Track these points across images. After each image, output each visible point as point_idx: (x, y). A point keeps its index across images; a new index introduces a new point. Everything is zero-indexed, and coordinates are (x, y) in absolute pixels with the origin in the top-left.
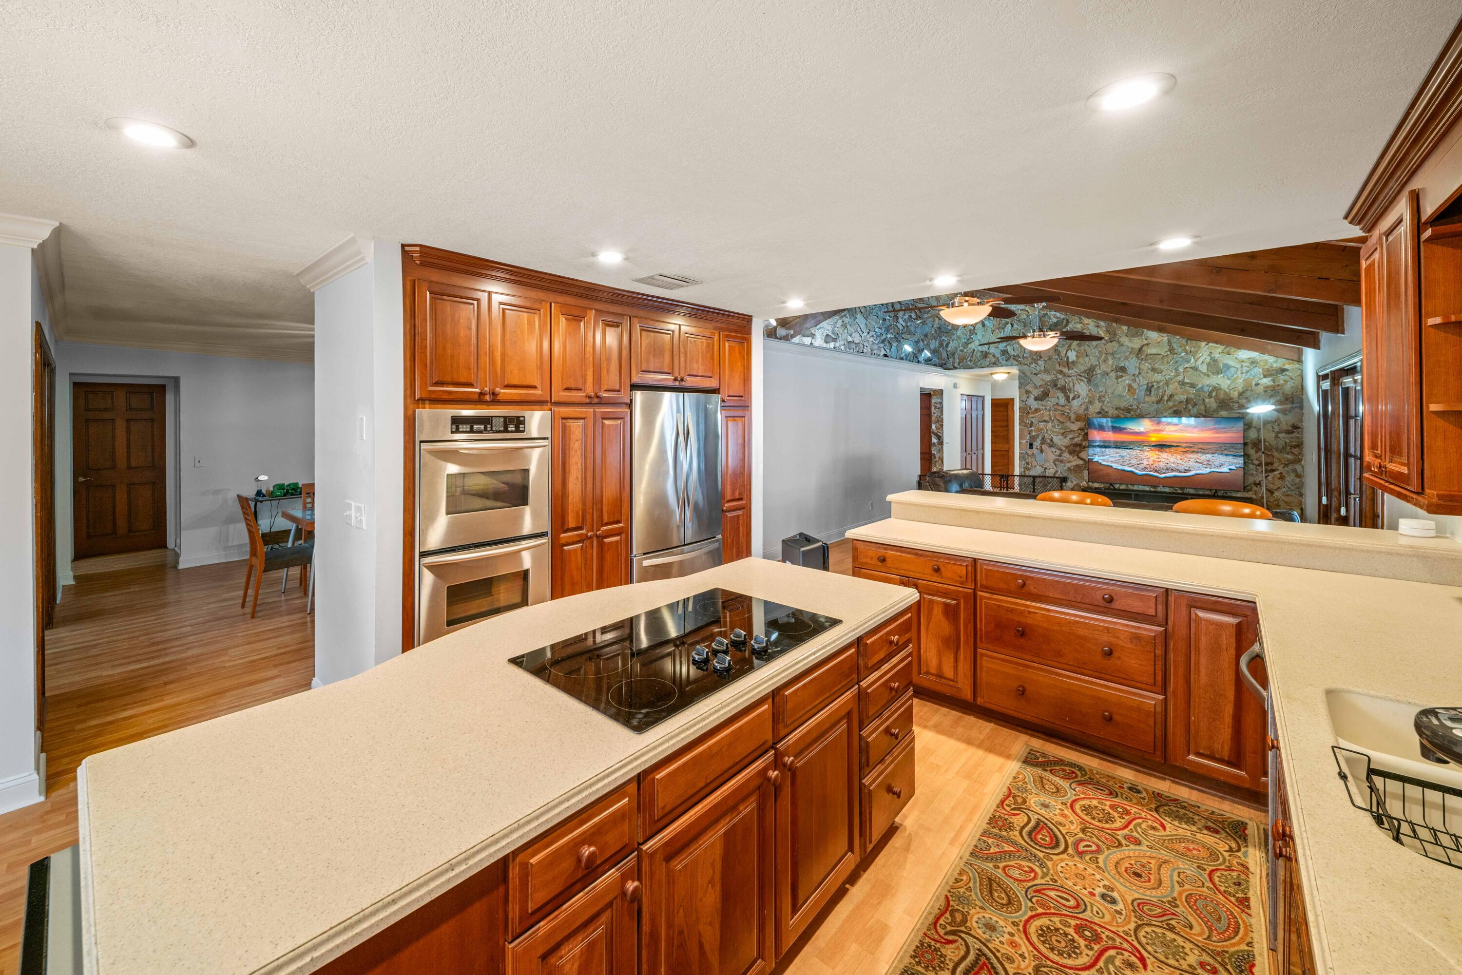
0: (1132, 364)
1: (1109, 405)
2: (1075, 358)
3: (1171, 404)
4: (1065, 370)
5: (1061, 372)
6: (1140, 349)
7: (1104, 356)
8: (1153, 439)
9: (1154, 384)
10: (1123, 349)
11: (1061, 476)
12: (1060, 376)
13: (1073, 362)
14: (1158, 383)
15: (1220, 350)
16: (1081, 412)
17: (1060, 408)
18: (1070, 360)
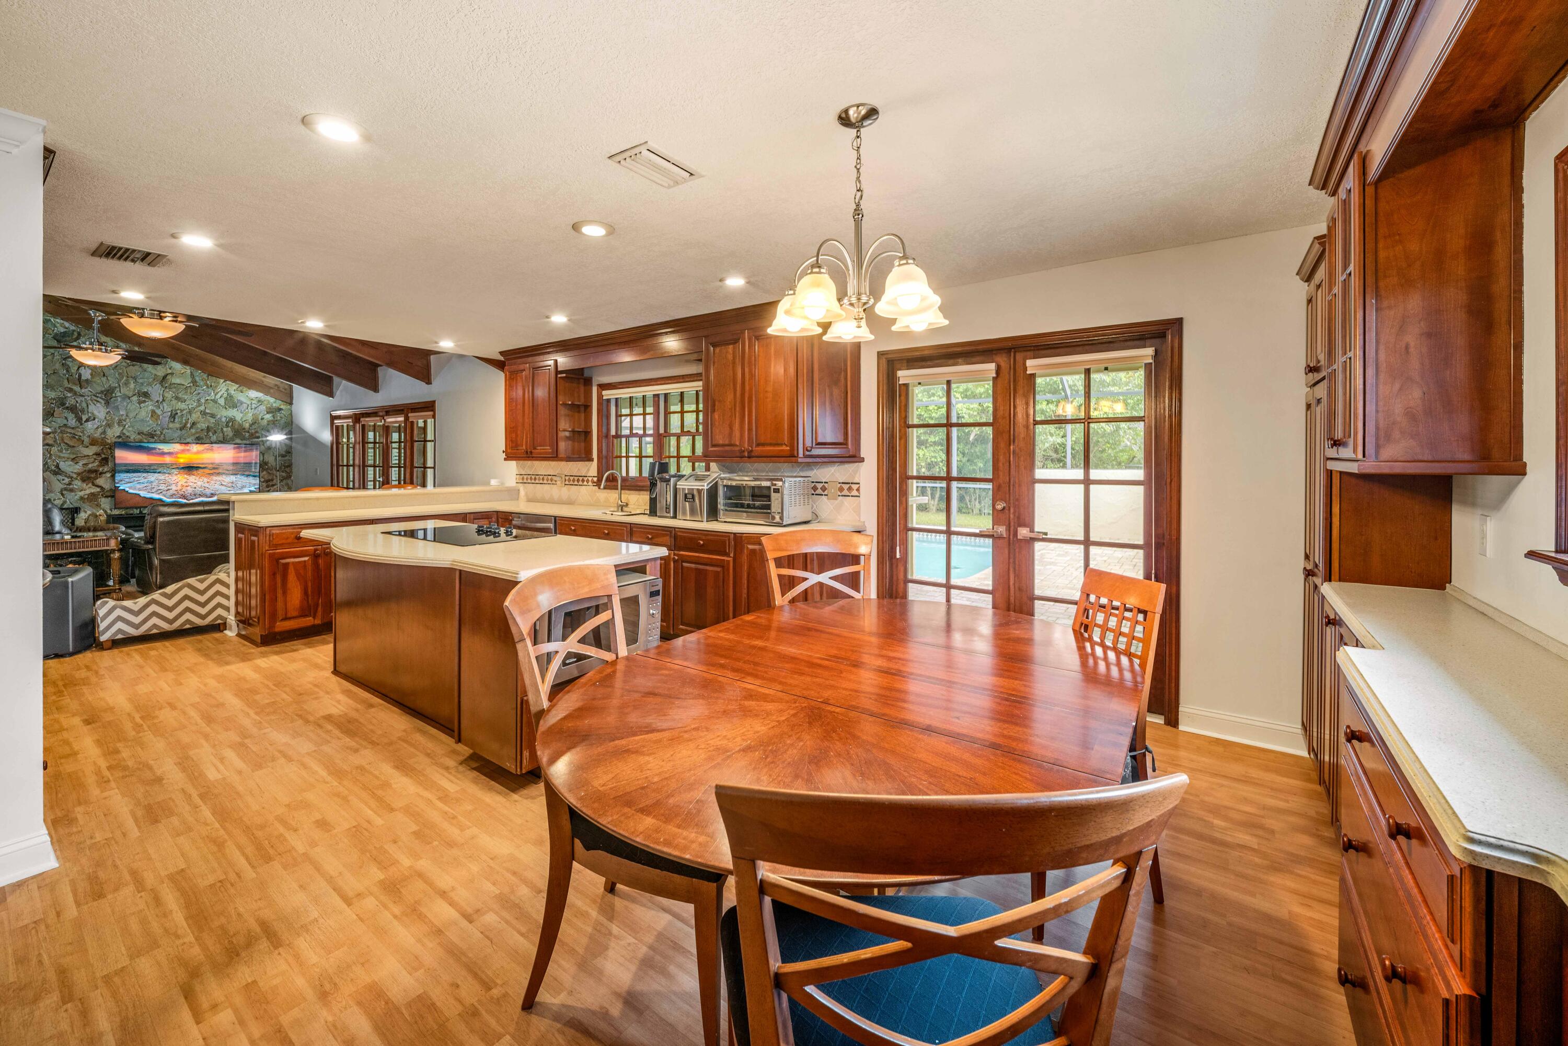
0: (156, 391)
1: (130, 429)
2: (89, 377)
3: (193, 431)
4: (77, 388)
5: (70, 390)
6: (164, 377)
7: (125, 378)
8: (182, 461)
9: (178, 411)
10: (147, 374)
11: (71, 506)
12: (69, 395)
13: (87, 380)
14: (182, 411)
15: (235, 388)
16: (97, 435)
17: (69, 430)
18: (83, 378)
